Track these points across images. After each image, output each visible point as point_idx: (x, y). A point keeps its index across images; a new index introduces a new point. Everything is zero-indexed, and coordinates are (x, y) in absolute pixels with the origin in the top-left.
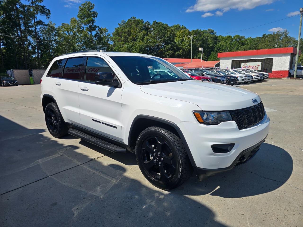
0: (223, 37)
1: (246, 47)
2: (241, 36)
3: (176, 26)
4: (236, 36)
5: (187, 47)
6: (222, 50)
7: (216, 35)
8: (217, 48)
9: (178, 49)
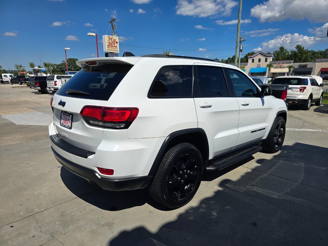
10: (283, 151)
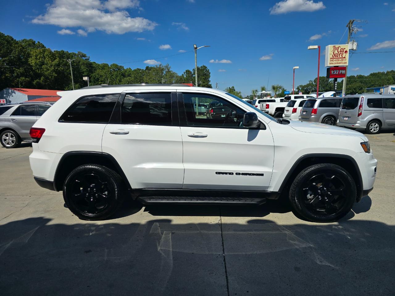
0: (99, 65)
1: (129, 79)
2: (119, 65)
3: (27, 41)
4: (114, 64)
5: (51, 73)
6: (102, 81)
7: (89, 60)
8: (94, 78)
9: (38, 76)
10: (339, 225)
